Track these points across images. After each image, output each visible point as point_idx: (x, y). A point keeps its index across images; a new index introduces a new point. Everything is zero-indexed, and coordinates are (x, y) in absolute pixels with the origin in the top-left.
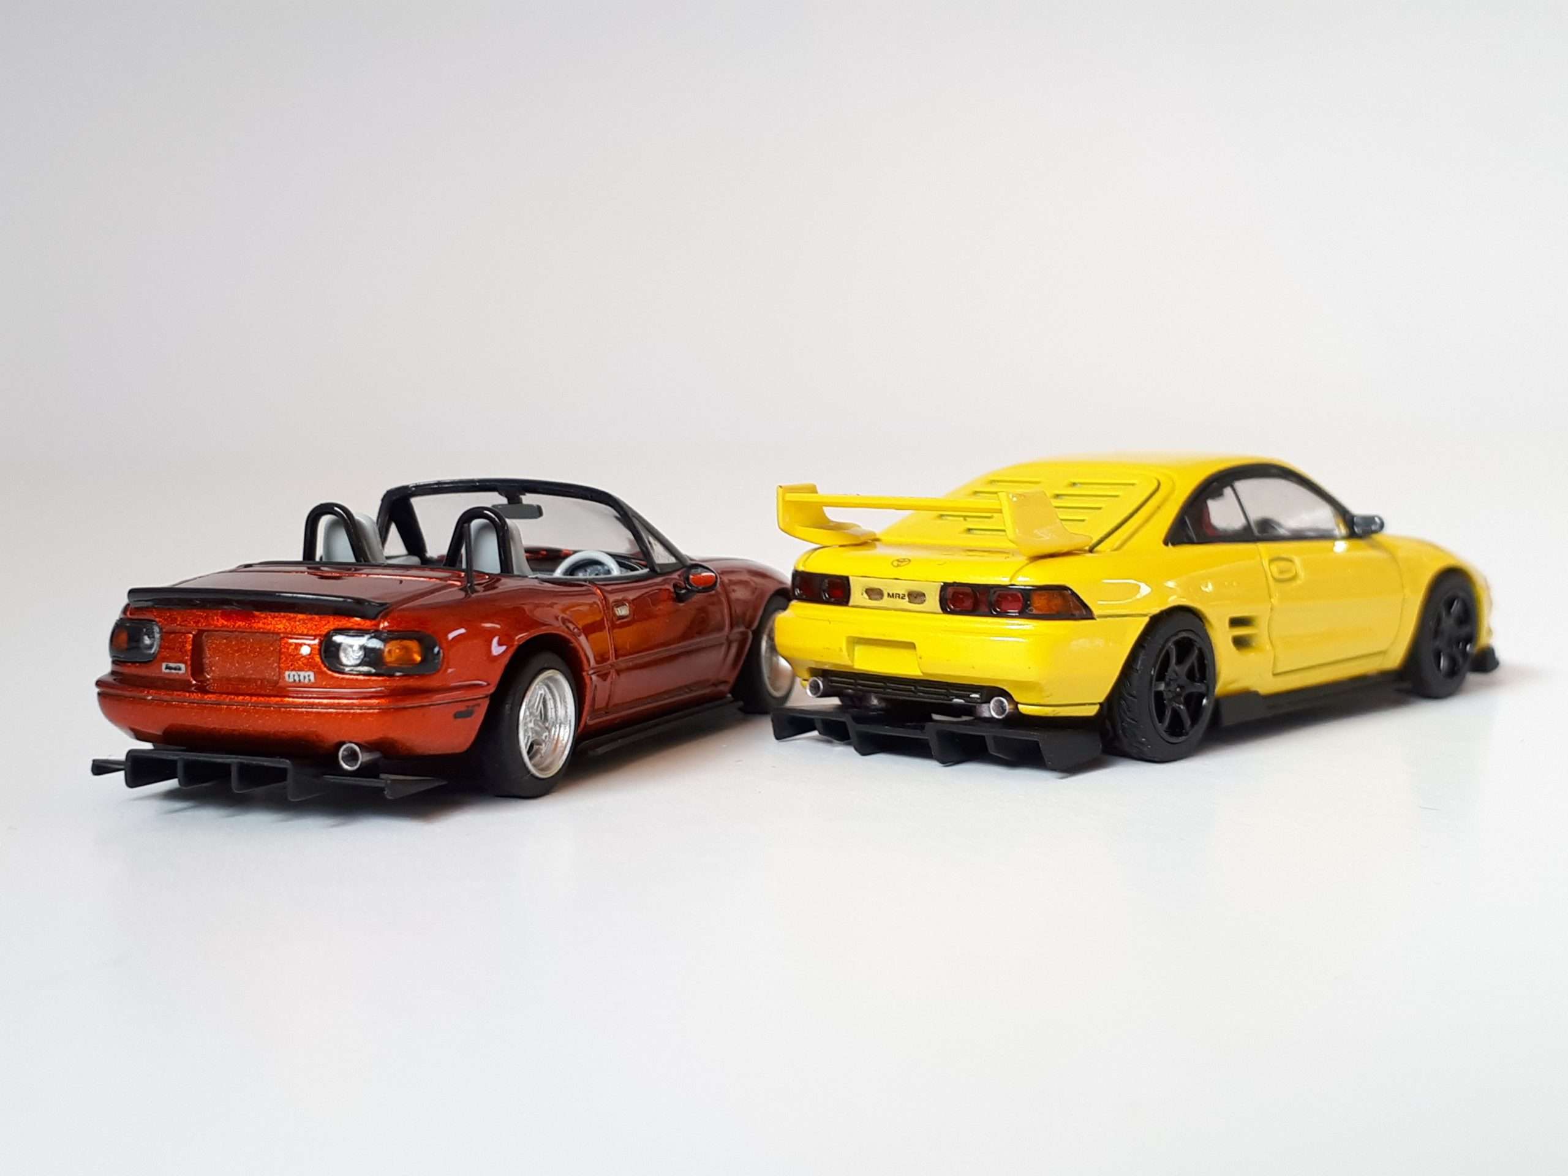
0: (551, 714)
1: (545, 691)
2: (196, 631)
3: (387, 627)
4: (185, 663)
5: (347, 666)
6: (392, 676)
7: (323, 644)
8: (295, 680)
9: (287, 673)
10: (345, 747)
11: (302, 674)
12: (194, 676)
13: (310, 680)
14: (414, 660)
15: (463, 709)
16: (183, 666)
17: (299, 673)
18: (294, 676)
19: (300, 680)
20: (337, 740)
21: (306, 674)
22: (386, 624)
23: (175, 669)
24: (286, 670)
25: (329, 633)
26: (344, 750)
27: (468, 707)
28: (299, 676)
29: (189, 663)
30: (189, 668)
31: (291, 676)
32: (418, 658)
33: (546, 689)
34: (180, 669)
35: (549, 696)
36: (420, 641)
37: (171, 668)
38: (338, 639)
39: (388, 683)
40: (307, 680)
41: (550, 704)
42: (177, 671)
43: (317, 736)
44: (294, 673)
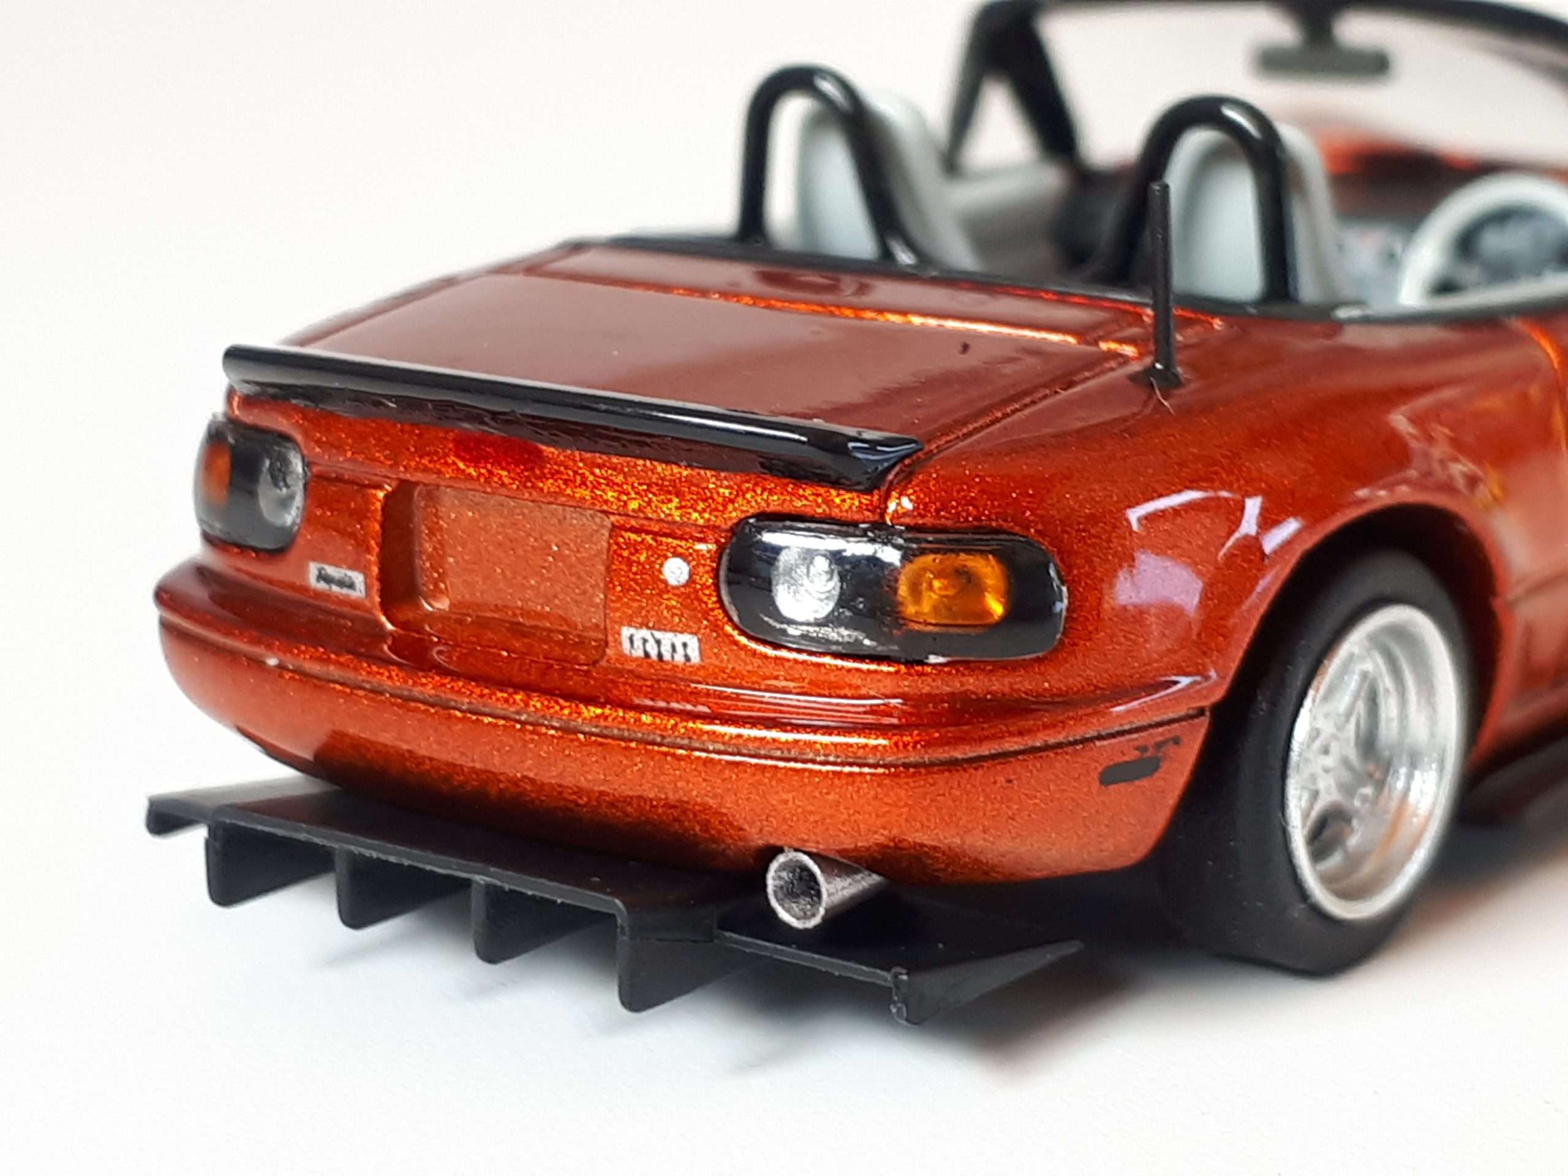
0: (1388, 731)
1: (1376, 666)
2: (394, 484)
3: (906, 514)
4: (365, 570)
5: (791, 622)
6: (914, 662)
7: (725, 558)
8: (647, 655)
9: (626, 632)
10: (781, 859)
11: (667, 638)
12: (385, 607)
13: (687, 658)
14: (988, 613)
15: (1132, 755)
16: (358, 578)
17: (658, 635)
18: (645, 641)
19: (660, 656)
20: (759, 841)
21: (680, 639)
22: (907, 504)
23: (341, 583)
24: (621, 624)
25: (743, 521)
26: (783, 867)
27: (1143, 749)
28: (658, 642)
29: (375, 570)
30: (377, 585)
31: (638, 643)
32: (997, 608)
33: (1380, 661)
34: (351, 586)
35: (1386, 682)
36: (1005, 558)
37: (327, 579)
38: (768, 538)
39: (905, 686)
40: (679, 658)
41: (1389, 708)
42: (345, 591)
43: (706, 826)
44: (645, 633)
